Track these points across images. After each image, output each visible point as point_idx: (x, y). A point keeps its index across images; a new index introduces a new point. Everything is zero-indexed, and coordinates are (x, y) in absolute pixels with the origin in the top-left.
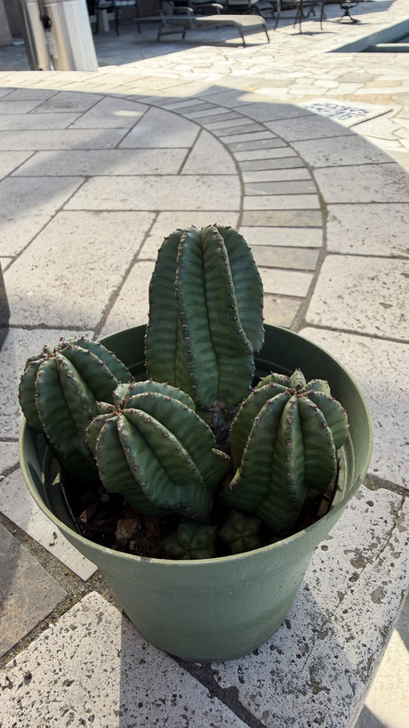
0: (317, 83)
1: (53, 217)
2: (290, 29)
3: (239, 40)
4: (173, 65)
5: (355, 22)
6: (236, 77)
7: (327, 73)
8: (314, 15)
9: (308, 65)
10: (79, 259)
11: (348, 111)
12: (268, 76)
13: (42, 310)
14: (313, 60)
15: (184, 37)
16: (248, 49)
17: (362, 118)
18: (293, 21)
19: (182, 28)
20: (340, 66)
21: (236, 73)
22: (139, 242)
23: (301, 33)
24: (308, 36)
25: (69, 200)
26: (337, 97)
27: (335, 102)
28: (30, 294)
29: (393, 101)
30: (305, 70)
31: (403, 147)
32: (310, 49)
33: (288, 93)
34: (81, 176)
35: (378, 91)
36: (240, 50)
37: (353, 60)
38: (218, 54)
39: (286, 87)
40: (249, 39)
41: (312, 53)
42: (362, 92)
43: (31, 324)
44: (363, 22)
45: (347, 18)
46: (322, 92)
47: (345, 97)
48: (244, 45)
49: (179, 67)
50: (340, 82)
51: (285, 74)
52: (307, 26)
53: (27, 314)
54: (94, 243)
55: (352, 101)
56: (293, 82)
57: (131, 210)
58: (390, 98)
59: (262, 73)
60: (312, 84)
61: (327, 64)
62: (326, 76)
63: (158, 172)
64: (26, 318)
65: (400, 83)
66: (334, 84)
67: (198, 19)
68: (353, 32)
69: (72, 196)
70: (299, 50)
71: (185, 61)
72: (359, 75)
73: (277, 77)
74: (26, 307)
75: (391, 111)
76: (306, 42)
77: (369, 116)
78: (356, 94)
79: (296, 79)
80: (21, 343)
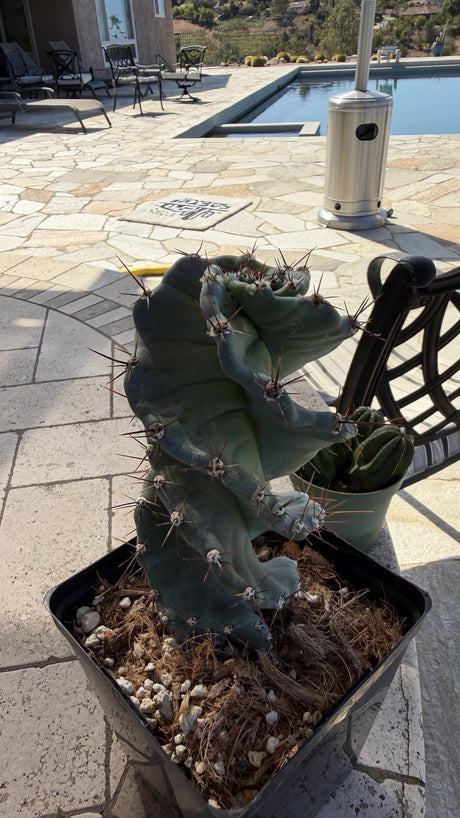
0: (171, 174)
1: (5, 499)
2: (130, 110)
3: (77, 125)
4: (8, 159)
5: (195, 101)
6: (83, 171)
7: (178, 162)
8: (152, 93)
9: (158, 153)
10: (55, 558)
11: (209, 206)
12: (118, 168)
13: (44, 637)
14: (161, 147)
15: (13, 122)
16: (89, 135)
17: (225, 214)
18: (132, 100)
19: (10, 113)
20: (190, 153)
21: (82, 166)
22: (105, 524)
23: (142, 115)
24: (151, 119)
25: (12, 470)
26: (195, 191)
27: (194, 197)
28: (24, 617)
29: (250, 191)
30: (155, 159)
31: (270, 244)
32: (156, 134)
33: (143, 188)
34: (11, 431)
35: (234, 181)
36: (81, 137)
37: (202, 146)
38: (57, 143)
39: (140, 180)
40: (88, 123)
41: (158, 139)
42: (219, 183)
43: (41, 660)
44: (203, 100)
45: (187, 96)
46: (178, 185)
47: (203, 190)
48: (85, 131)
49: (15, 161)
50: (195, 173)
51: (136, 166)
52: (149, 105)
53: (32, 646)
54: (62, 533)
55: (210, 194)
56: (146, 174)
57: (82, 479)
58: (246, 189)
59: (110, 164)
60: (167, 176)
61: (176, 152)
62: (178, 166)
63: (90, 416)
64: (32, 652)
65: (253, 172)
66: (189, 175)
67: (29, 104)
68: (196, 113)
69: (14, 464)
70: (145, 135)
71: (20, 153)
72: (211, 163)
73: (127, 169)
74: (27, 638)
75: (251, 204)
76: (150, 125)
77: (232, 210)
78: (214, 185)
79: (148, 170)
80: (40, 686)
